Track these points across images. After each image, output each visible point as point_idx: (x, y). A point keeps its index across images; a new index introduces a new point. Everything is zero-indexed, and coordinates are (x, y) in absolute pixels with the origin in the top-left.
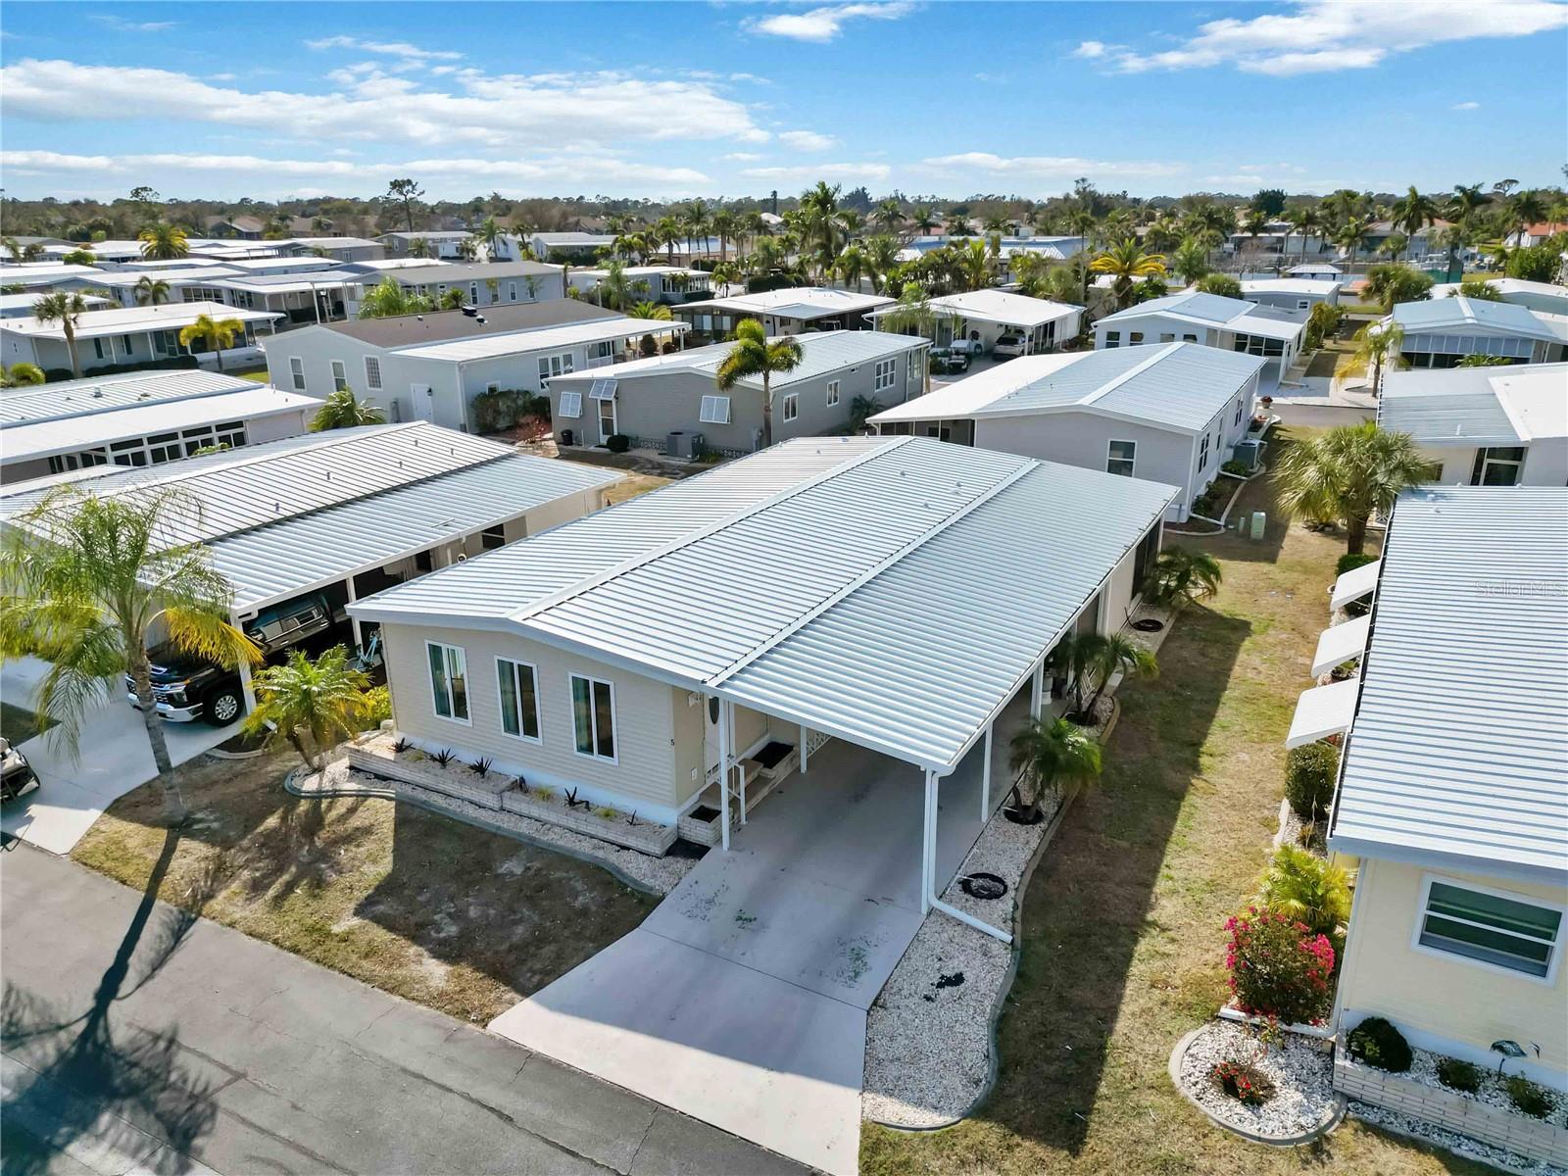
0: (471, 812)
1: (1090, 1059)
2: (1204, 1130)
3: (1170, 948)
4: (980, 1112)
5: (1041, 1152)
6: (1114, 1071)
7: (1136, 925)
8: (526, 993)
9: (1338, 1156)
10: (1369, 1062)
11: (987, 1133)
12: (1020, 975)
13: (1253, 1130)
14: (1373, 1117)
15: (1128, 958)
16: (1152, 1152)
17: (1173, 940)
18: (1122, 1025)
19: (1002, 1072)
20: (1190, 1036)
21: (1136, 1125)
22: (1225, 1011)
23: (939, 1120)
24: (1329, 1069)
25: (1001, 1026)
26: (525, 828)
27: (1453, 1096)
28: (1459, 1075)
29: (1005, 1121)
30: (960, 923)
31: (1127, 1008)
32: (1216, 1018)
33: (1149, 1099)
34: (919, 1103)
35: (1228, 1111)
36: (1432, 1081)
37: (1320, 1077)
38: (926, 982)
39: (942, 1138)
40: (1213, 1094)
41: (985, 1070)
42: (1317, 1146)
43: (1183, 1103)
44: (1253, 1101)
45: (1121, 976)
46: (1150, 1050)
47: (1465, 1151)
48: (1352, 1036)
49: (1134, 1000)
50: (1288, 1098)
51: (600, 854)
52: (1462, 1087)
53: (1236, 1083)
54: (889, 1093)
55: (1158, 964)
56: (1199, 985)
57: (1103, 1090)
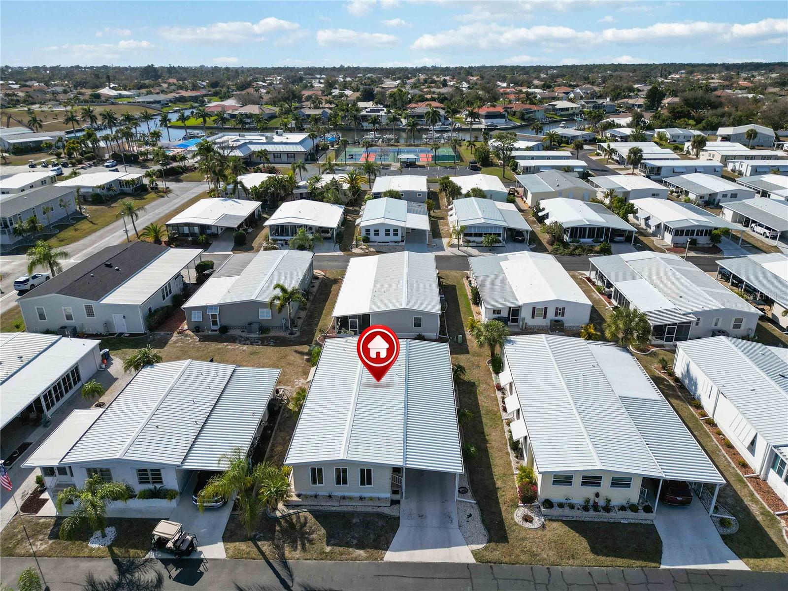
0: (333, 509)
1: (501, 523)
2: (526, 529)
3: (503, 493)
4: (489, 541)
5: (503, 544)
6: (507, 524)
7: (495, 490)
8: (386, 550)
9: (547, 527)
10: (547, 508)
11: (492, 545)
12: (481, 510)
13: (533, 527)
14: (550, 518)
15: (497, 498)
16: (519, 537)
17: (503, 491)
18: (503, 514)
19: (489, 531)
20: (516, 512)
21: (515, 533)
22: (519, 504)
23: (484, 545)
24: (540, 510)
25: (483, 522)
26: (350, 509)
27: (561, 510)
28: (561, 506)
29: (494, 542)
30: (464, 502)
31: (503, 510)
32: (518, 506)
33: (515, 527)
34: (478, 544)
35: (527, 525)
36: (557, 508)
37: (539, 514)
38: (465, 518)
39: (486, 549)
40: (524, 523)
41: (485, 532)
42: (543, 527)
43: (520, 526)
44: (531, 522)
45: (498, 503)
46: (510, 517)
47: (564, 519)
48: (543, 503)
49: (503, 508)
50: (536, 519)
51: (375, 510)
52: (561, 508)
53: (527, 519)
54: (472, 544)
55: (503, 498)
56: (512, 500)
57: (507, 529)
